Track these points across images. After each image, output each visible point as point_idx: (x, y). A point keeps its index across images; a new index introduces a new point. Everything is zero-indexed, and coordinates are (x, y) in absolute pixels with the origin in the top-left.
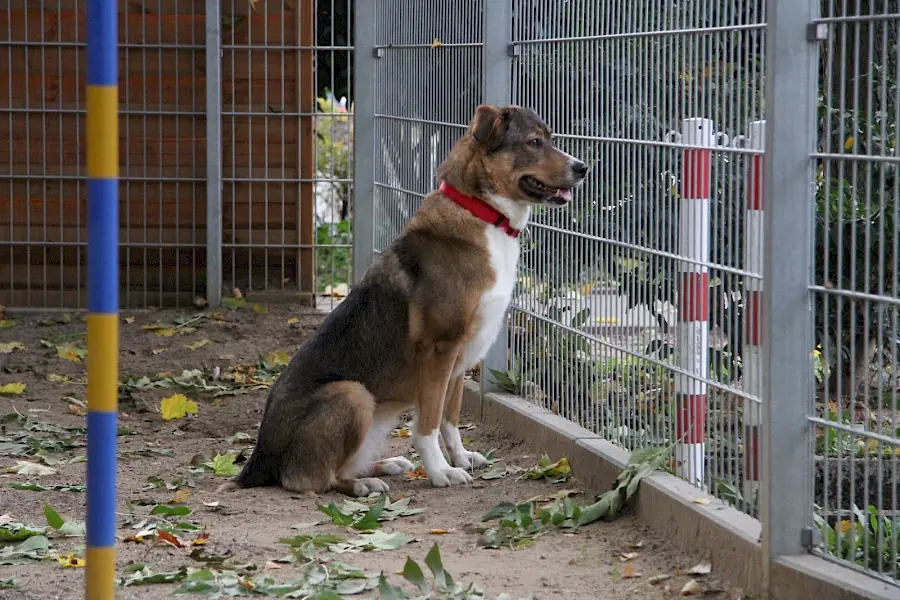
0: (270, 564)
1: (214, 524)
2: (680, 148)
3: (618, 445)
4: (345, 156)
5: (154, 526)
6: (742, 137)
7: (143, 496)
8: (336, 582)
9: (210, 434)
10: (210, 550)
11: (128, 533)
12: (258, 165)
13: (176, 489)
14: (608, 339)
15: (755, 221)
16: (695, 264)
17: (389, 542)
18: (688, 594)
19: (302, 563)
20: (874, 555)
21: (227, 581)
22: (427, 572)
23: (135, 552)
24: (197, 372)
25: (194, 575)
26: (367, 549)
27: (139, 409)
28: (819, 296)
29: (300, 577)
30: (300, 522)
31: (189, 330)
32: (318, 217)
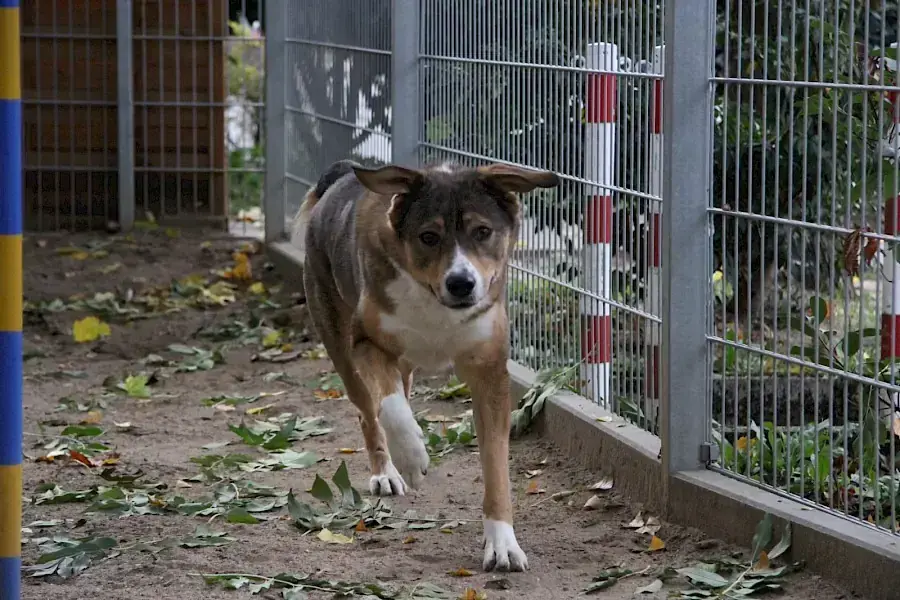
0: (180, 482)
1: (126, 444)
2: (584, 73)
3: (524, 365)
4: (257, 81)
5: (65, 446)
6: (643, 62)
7: (55, 417)
8: (247, 500)
9: (123, 356)
10: (121, 469)
11: (39, 453)
12: (170, 89)
13: (88, 411)
14: (520, 264)
15: (657, 144)
16: (598, 187)
17: (299, 461)
18: (590, 508)
19: (212, 481)
20: (769, 469)
21: (138, 500)
22: (334, 489)
23: (45, 473)
24: (109, 295)
25: (105, 494)
26: (277, 468)
27: (52, 331)
28: (718, 217)
29: (211, 495)
30: (212, 441)
31: (101, 253)
32: (230, 141)
